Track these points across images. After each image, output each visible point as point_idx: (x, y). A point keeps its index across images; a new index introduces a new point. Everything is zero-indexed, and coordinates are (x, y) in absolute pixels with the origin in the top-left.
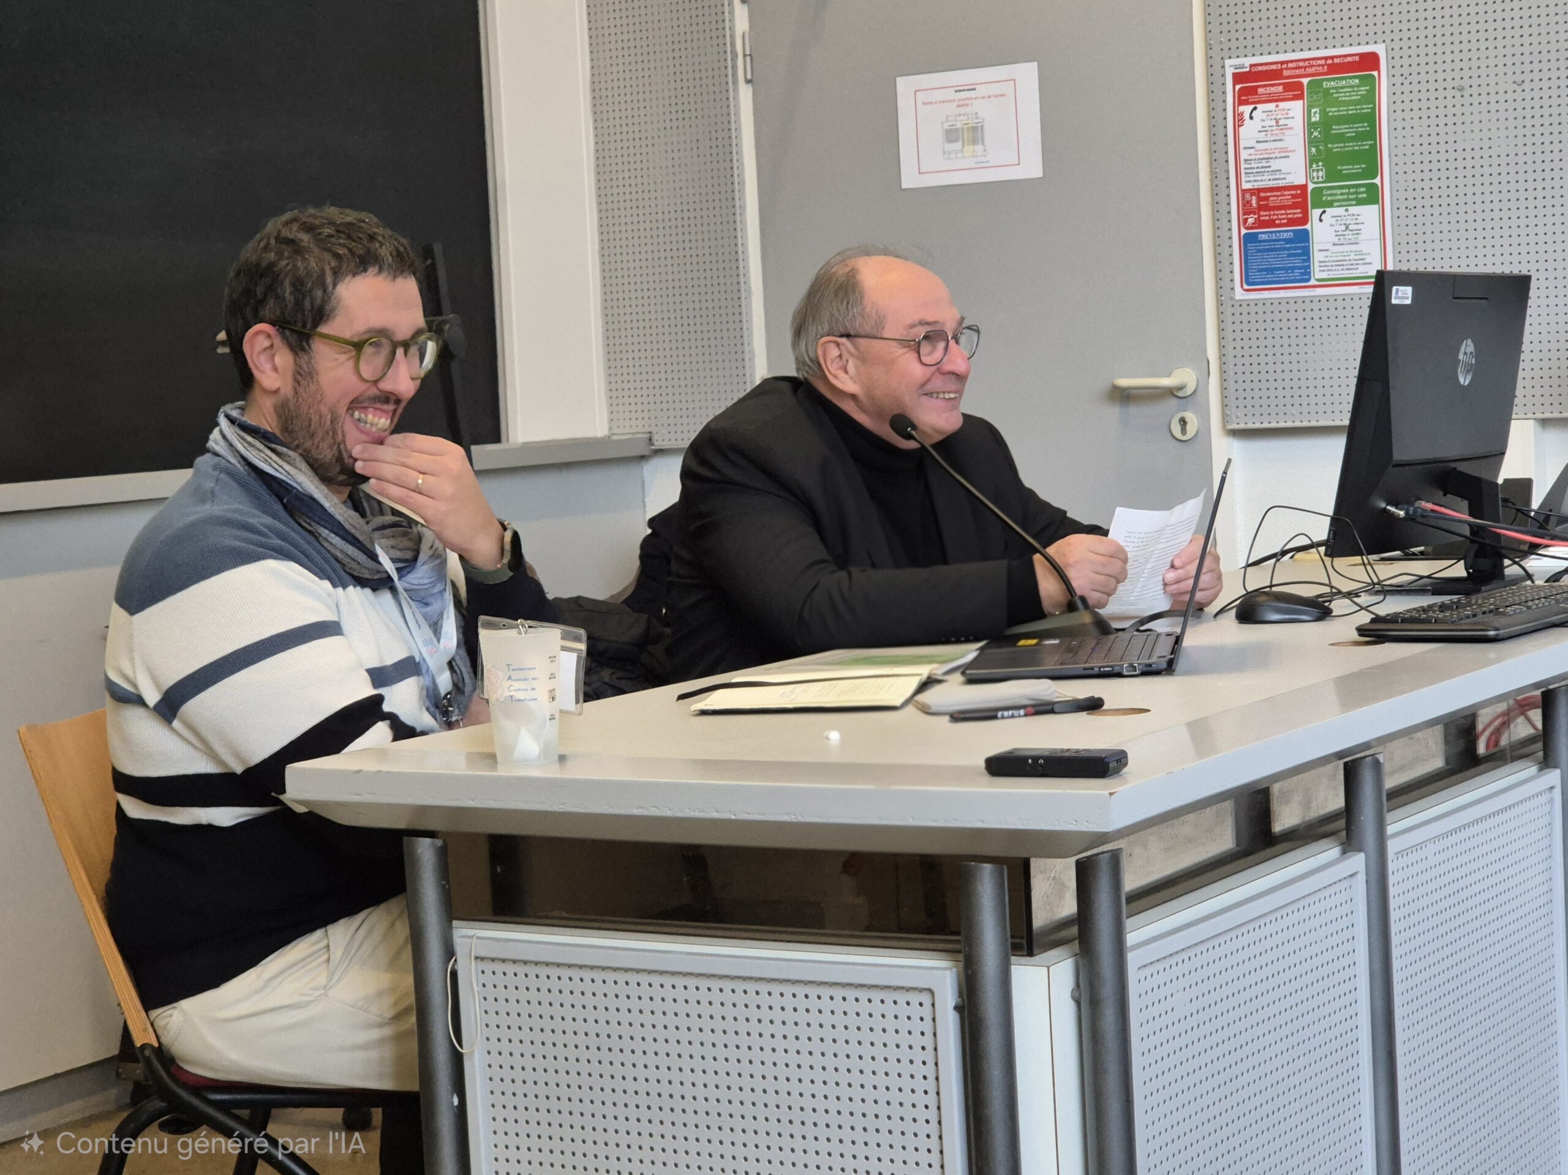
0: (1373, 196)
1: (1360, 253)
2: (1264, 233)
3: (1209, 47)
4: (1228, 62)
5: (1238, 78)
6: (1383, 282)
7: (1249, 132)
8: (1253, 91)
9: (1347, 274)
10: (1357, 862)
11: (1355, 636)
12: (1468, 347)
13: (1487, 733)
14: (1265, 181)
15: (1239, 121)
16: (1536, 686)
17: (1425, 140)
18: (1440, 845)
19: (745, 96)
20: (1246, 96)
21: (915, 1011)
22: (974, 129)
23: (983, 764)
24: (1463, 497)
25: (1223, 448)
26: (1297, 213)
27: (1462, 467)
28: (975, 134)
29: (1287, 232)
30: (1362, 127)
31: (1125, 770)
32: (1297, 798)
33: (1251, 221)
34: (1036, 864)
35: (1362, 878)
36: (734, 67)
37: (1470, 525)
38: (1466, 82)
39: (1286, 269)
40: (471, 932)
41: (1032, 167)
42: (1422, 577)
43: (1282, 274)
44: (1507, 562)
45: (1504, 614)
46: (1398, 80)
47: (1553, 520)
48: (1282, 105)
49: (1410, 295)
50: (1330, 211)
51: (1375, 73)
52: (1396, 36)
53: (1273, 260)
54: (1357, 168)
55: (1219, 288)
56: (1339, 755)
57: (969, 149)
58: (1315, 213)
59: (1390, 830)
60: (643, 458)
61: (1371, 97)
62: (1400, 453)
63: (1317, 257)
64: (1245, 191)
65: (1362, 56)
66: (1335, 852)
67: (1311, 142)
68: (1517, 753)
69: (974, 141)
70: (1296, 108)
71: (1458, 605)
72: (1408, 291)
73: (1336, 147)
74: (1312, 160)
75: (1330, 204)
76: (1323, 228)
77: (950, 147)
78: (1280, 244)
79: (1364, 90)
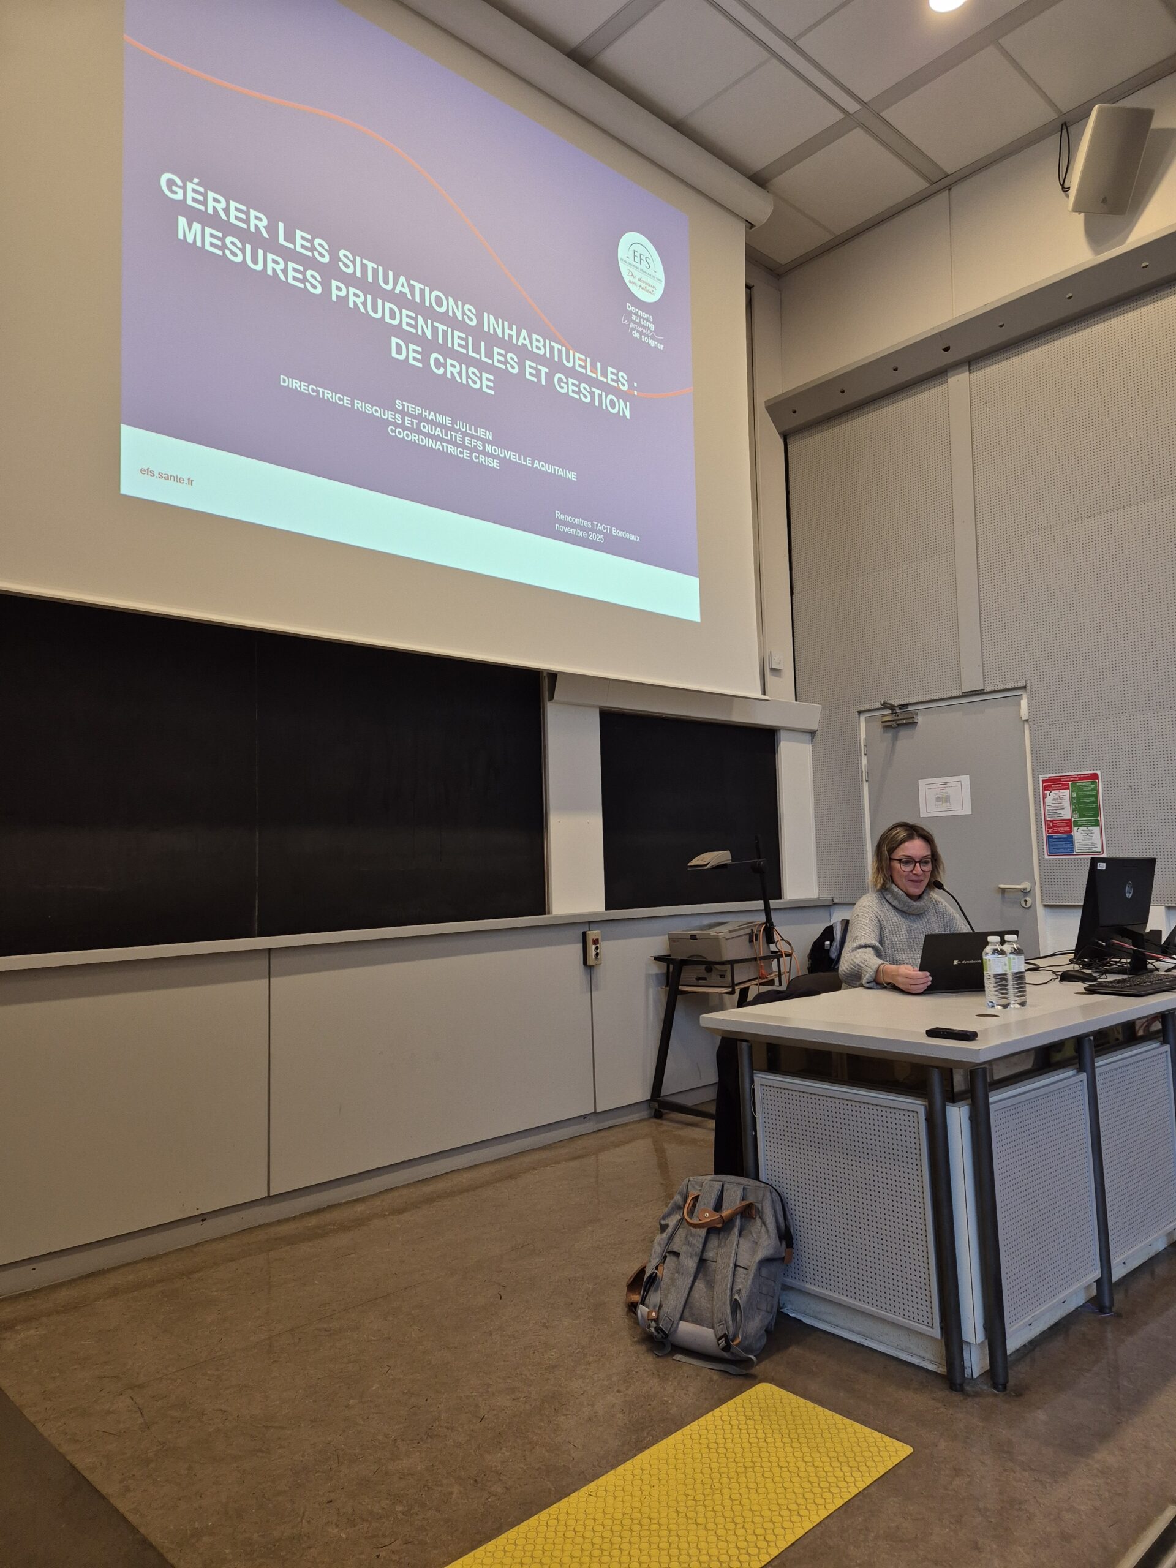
0: (1097, 824)
1: (1092, 843)
2: (1056, 835)
3: (1033, 771)
4: (1040, 776)
6: (1094, 861)
7: (1049, 800)
8: (1050, 786)
9: (1088, 850)
14: (1055, 817)
15: (1045, 796)
16: (1159, 1013)
17: (1116, 804)
19: (866, 787)
20: (1047, 788)
24: (1130, 939)
25: (1040, 911)
26: (1068, 829)
27: (1129, 927)
28: (947, 799)
29: (1064, 835)
30: (1092, 799)
33: (1050, 831)
36: (862, 776)
37: (1133, 949)
38: (1132, 784)
39: (1065, 848)
40: (759, 1076)
41: (968, 811)
43: (1063, 850)
44: (1148, 964)
46: (1106, 783)
48: (1061, 791)
50: (1081, 828)
51: (1097, 780)
52: (1105, 767)
53: (1060, 845)
54: (1091, 813)
55: (1039, 854)
57: (944, 804)
58: (1075, 829)
60: (830, 906)
61: (1095, 789)
63: (1076, 844)
64: (1048, 821)
65: (1092, 774)
67: (1072, 804)
68: (1152, 1037)
69: (946, 802)
70: (1067, 792)
73: (1082, 806)
74: (1073, 810)
75: (1081, 826)
76: (1078, 834)
77: (937, 803)
78: (1062, 840)
79: (1093, 786)
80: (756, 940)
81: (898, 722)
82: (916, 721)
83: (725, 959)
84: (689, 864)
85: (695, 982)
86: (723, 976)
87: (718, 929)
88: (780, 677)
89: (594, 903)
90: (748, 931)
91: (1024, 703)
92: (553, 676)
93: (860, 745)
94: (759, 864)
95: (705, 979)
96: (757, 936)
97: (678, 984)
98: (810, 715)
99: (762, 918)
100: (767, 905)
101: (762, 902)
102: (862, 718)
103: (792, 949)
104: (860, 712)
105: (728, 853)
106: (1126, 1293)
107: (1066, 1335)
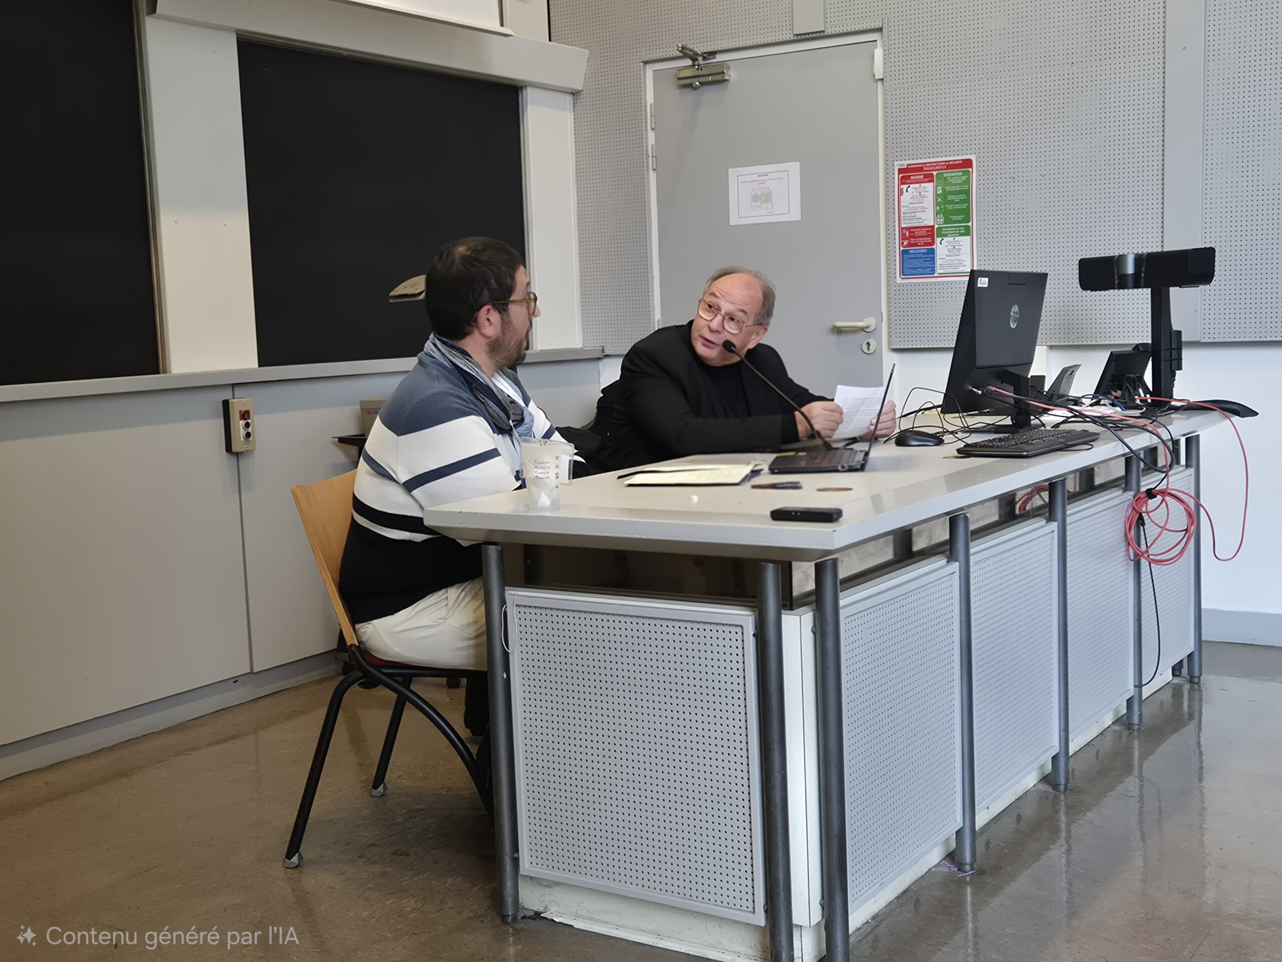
0: (967, 232)
1: (959, 260)
2: (912, 250)
3: (886, 155)
4: (896, 163)
5: (901, 171)
6: (974, 275)
7: (906, 198)
8: (909, 178)
9: (953, 271)
10: (955, 566)
11: (956, 454)
12: (1015, 308)
13: (1020, 503)
14: (914, 224)
15: (901, 192)
16: (1046, 480)
17: (995, 204)
18: (996, 559)
19: (652, 177)
20: (904, 180)
21: (734, 636)
22: (767, 195)
23: (769, 514)
24: (1011, 384)
25: (889, 359)
26: (929, 240)
27: (1011, 369)
28: (767, 198)
29: (924, 249)
30: (963, 197)
31: (841, 519)
32: (925, 534)
33: (905, 243)
34: (795, 565)
35: (957, 575)
36: (647, 162)
37: (1014, 398)
38: (1016, 175)
39: (923, 268)
40: (514, 592)
41: (795, 215)
42: (989, 424)
43: (921, 271)
44: (1032, 417)
45: (1031, 444)
46: (982, 173)
47: (1055, 397)
48: (923, 185)
49: (987, 282)
50: (946, 239)
51: (970, 170)
52: (981, 151)
53: (916, 263)
54: (960, 217)
55: (888, 277)
56: (947, 514)
57: (764, 205)
58: (938, 240)
59: (972, 551)
60: (599, 359)
61: (968, 182)
62: (979, 363)
63: (938, 262)
64: (903, 228)
65: (964, 161)
66: (944, 561)
67: (937, 204)
68: (1035, 513)
69: (767, 202)
70: (930, 186)
71: (1008, 439)
72: (987, 280)
73: (950, 207)
74: (937, 213)
75: (946, 236)
76: (942, 248)
77: (755, 204)
78: (921, 255)
79: (964, 178)
81: (702, 80)
82: (727, 78)
84: (392, 293)
89: (241, 354)
91: (879, 53)
93: (646, 115)
98: (571, 64)
102: (650, 70)
104: (646, 63)
106: (987, 844)
107: (917, 903)
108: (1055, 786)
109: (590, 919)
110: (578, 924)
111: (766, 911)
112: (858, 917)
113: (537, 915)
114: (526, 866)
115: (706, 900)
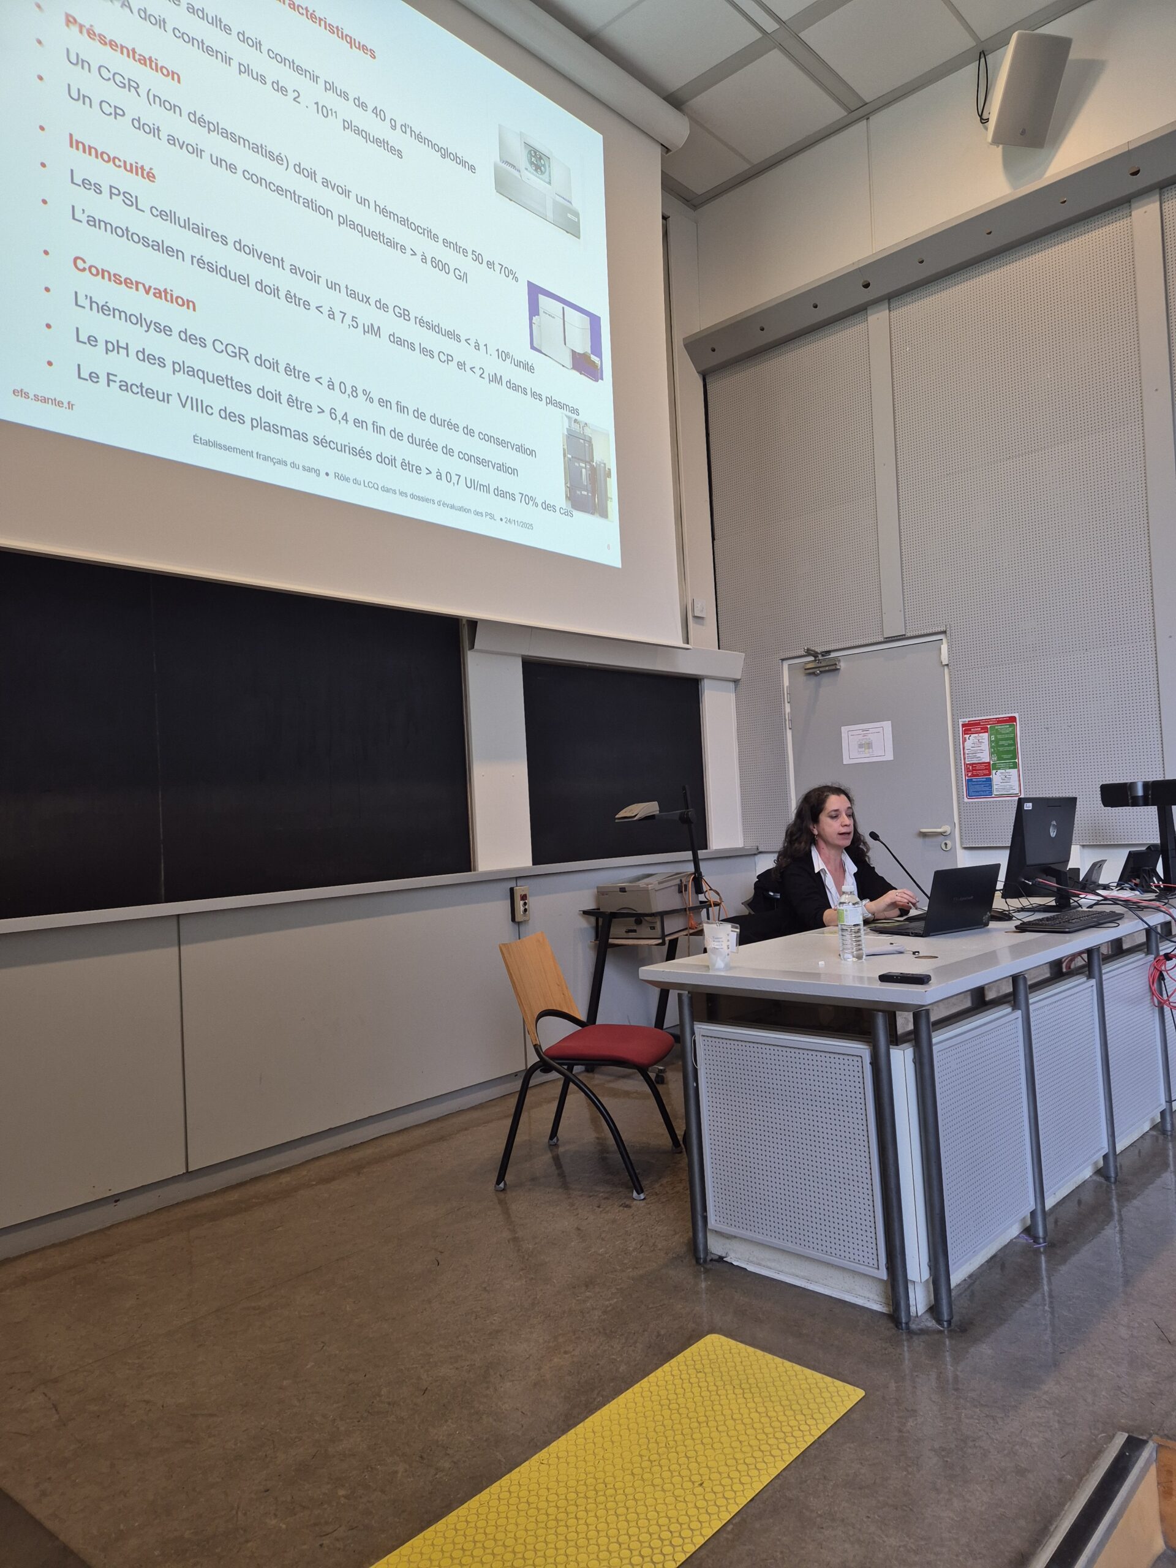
0: (1015, 766)
1: (1010, 786)
2: (974, 779)
3: (953, 715)
4: (960, 720)
6: (1021, 801)
7: (968, 744)
8: (970, 730)
9: (1006, 793)
10: (1019, 1013)
11: (1015, 929)
13: (1066, 962)
14: (975, 761)
15: (964, 740)
16: (1084, 949)
17: (1034, 747)
19: (789, 733)
20: (966, 732)
21: (855, 1064)
23: (877, 977)
24: (1052, 876)
25: (960, 853)
26: (987, 772)
27: (1052, 866)
28: (869, 745)
29: (983, 779)
30: (1011, 742)
31: (931, 981)
32: (995, 990)
33: (970, 775)
35: (1021, 1019)
36: (786, 724)
37: (1056, 885)
38: (1049, 726)
39: (983, 791)
40: (700, 1026)
41: (889, 756)
43: (982, 793)
45: (1071, 923)
46: (1023, 725)
47: (1087, 885)
48: (980, 735)
50: (999, 771)
51: (1015, 723)
52: (1022, 710)
53: (978, 788)
54: (1009, 756)
55: (958, 798)
56: (1012, 976)
57: (867, 751)
58: (994, 772)
59: (1031, 1000)
60: (755, 854)
61: (1014, 732)
62: (1028, 860)
63: (995, 787)
64: (967, 764)
65: (1010, 717)
66: (1011, 1009)
67: (991, 747)
68: (1078, 972)
69: (869, 748)
70: (985, 736)
71: (1053, 917)
73: (1001, 749)
74: (991, 754)
75: (999, 769)
76: (997, 777)
77: (860, 750)
78: (981, 783)
79: (1011, 729)
80: (686, 890)
81: (821, 669)
82: (838, 667)
83: (654, 911)
84: (617, 816)
85: (626, 935)
86: (653, 928)
87: (646, 880)
88: (703, 625)
89: (521, 857)
90: (677, 882)
91: (944, 648)
92: (473, 624)
93: (784, 693)
94: (687, 814)
95: (635, 931)
96: (686, 886)
97: (608, 938)
98: (733, 663)
99: (691, 868)
100: (695, 855)
101: (691, 852)
102: (786, 665)
103: (721, 899)
104: (783, 660)
105: (656, 803)
106: (1056, 1222)
107: (1003, 1267)
108: (1107, 1178)
109: (759, 1264)
110: (751, 1268)
111: (887, 1268)
112: (958, 1276)
113: (721, 1259)
114: (712, 1223)
115: (843, 1257)
